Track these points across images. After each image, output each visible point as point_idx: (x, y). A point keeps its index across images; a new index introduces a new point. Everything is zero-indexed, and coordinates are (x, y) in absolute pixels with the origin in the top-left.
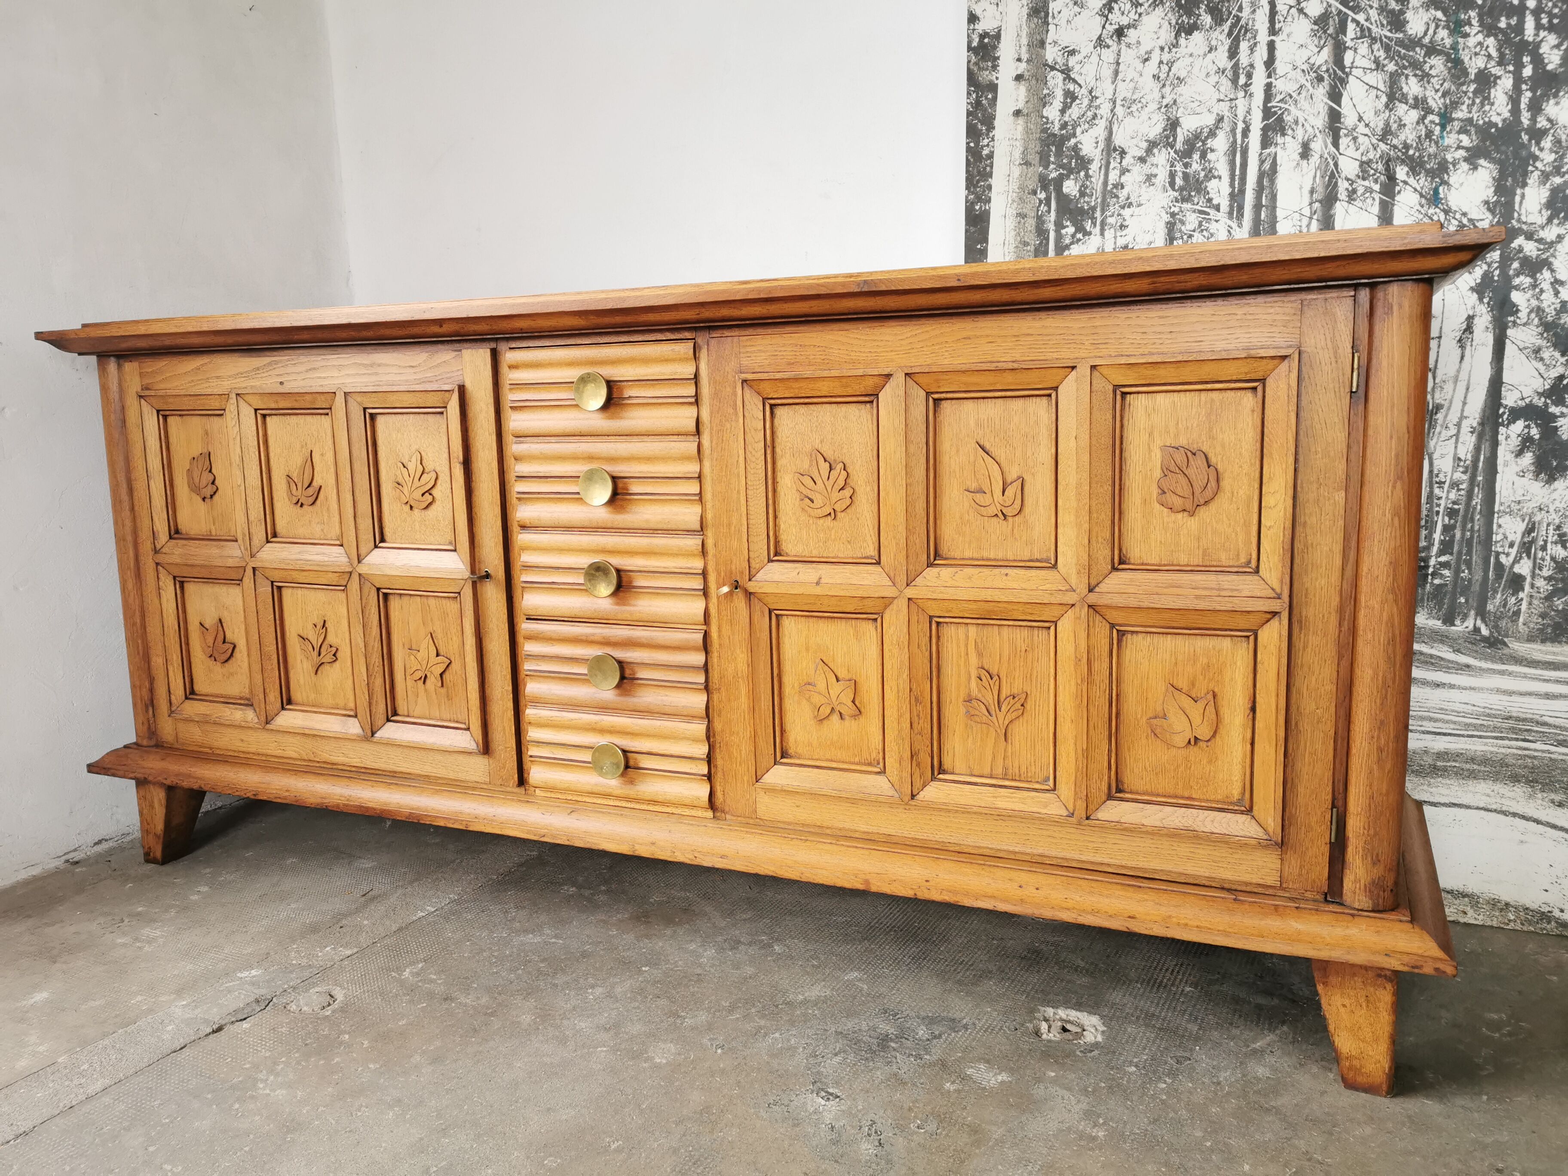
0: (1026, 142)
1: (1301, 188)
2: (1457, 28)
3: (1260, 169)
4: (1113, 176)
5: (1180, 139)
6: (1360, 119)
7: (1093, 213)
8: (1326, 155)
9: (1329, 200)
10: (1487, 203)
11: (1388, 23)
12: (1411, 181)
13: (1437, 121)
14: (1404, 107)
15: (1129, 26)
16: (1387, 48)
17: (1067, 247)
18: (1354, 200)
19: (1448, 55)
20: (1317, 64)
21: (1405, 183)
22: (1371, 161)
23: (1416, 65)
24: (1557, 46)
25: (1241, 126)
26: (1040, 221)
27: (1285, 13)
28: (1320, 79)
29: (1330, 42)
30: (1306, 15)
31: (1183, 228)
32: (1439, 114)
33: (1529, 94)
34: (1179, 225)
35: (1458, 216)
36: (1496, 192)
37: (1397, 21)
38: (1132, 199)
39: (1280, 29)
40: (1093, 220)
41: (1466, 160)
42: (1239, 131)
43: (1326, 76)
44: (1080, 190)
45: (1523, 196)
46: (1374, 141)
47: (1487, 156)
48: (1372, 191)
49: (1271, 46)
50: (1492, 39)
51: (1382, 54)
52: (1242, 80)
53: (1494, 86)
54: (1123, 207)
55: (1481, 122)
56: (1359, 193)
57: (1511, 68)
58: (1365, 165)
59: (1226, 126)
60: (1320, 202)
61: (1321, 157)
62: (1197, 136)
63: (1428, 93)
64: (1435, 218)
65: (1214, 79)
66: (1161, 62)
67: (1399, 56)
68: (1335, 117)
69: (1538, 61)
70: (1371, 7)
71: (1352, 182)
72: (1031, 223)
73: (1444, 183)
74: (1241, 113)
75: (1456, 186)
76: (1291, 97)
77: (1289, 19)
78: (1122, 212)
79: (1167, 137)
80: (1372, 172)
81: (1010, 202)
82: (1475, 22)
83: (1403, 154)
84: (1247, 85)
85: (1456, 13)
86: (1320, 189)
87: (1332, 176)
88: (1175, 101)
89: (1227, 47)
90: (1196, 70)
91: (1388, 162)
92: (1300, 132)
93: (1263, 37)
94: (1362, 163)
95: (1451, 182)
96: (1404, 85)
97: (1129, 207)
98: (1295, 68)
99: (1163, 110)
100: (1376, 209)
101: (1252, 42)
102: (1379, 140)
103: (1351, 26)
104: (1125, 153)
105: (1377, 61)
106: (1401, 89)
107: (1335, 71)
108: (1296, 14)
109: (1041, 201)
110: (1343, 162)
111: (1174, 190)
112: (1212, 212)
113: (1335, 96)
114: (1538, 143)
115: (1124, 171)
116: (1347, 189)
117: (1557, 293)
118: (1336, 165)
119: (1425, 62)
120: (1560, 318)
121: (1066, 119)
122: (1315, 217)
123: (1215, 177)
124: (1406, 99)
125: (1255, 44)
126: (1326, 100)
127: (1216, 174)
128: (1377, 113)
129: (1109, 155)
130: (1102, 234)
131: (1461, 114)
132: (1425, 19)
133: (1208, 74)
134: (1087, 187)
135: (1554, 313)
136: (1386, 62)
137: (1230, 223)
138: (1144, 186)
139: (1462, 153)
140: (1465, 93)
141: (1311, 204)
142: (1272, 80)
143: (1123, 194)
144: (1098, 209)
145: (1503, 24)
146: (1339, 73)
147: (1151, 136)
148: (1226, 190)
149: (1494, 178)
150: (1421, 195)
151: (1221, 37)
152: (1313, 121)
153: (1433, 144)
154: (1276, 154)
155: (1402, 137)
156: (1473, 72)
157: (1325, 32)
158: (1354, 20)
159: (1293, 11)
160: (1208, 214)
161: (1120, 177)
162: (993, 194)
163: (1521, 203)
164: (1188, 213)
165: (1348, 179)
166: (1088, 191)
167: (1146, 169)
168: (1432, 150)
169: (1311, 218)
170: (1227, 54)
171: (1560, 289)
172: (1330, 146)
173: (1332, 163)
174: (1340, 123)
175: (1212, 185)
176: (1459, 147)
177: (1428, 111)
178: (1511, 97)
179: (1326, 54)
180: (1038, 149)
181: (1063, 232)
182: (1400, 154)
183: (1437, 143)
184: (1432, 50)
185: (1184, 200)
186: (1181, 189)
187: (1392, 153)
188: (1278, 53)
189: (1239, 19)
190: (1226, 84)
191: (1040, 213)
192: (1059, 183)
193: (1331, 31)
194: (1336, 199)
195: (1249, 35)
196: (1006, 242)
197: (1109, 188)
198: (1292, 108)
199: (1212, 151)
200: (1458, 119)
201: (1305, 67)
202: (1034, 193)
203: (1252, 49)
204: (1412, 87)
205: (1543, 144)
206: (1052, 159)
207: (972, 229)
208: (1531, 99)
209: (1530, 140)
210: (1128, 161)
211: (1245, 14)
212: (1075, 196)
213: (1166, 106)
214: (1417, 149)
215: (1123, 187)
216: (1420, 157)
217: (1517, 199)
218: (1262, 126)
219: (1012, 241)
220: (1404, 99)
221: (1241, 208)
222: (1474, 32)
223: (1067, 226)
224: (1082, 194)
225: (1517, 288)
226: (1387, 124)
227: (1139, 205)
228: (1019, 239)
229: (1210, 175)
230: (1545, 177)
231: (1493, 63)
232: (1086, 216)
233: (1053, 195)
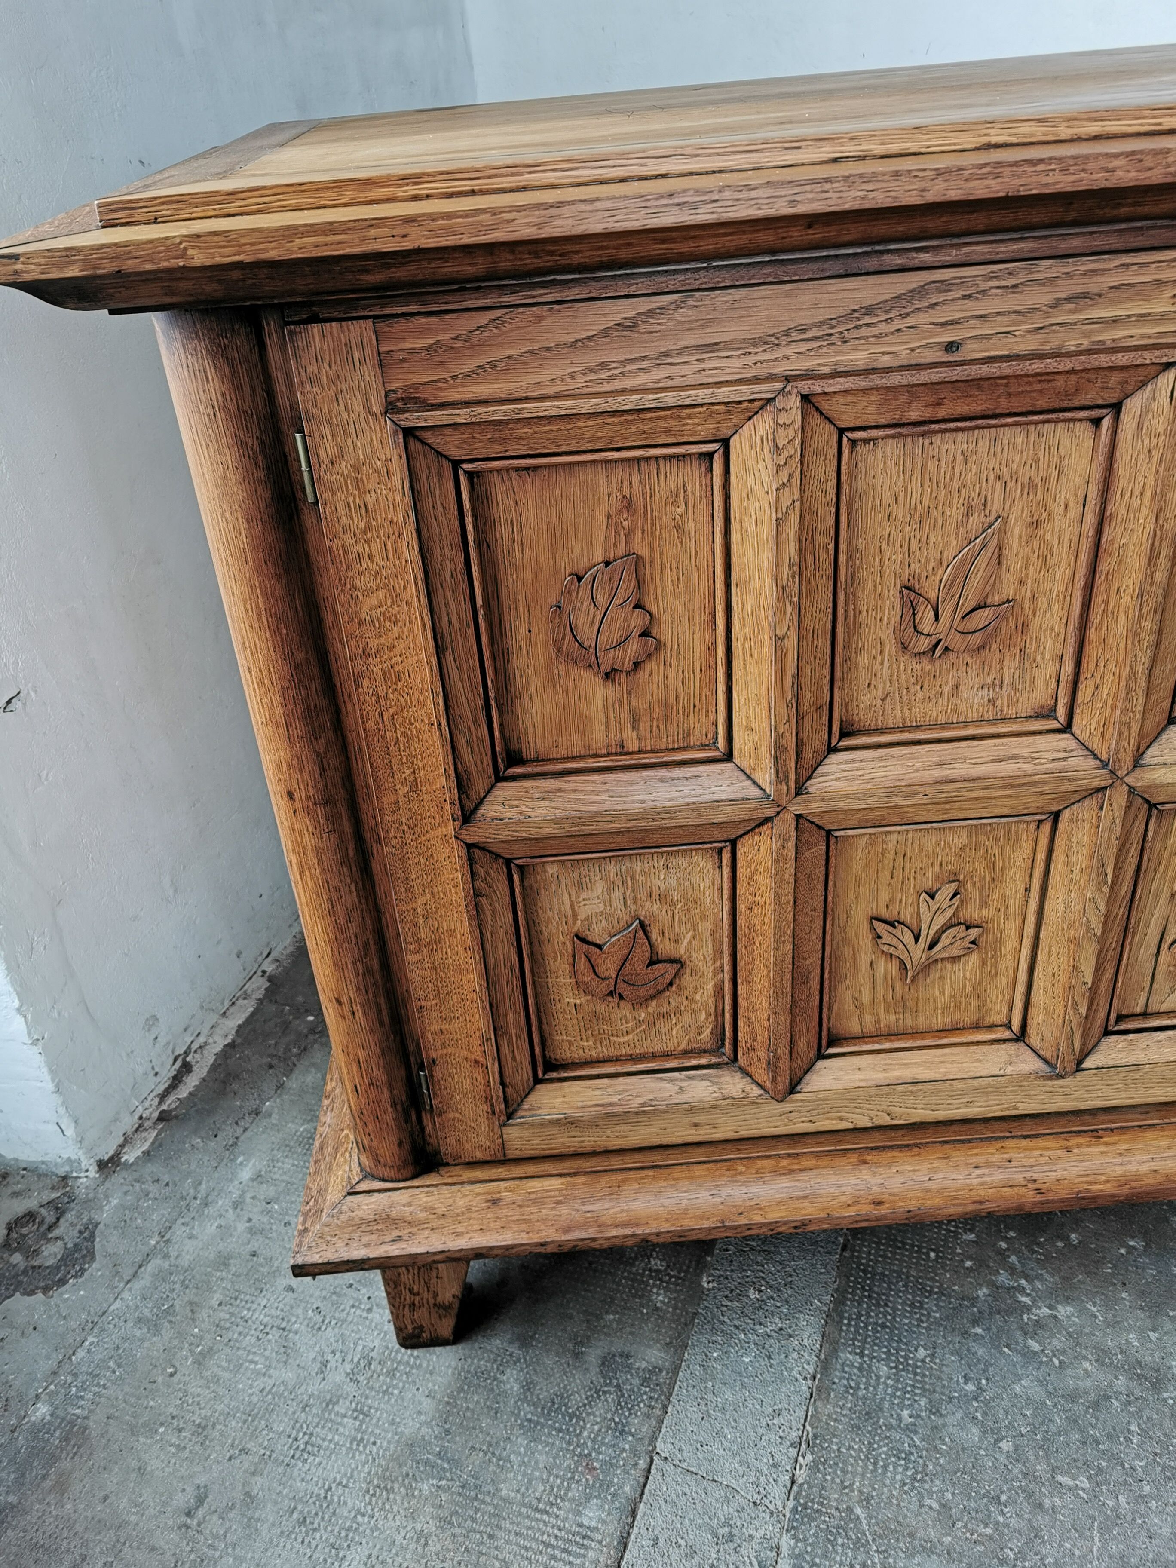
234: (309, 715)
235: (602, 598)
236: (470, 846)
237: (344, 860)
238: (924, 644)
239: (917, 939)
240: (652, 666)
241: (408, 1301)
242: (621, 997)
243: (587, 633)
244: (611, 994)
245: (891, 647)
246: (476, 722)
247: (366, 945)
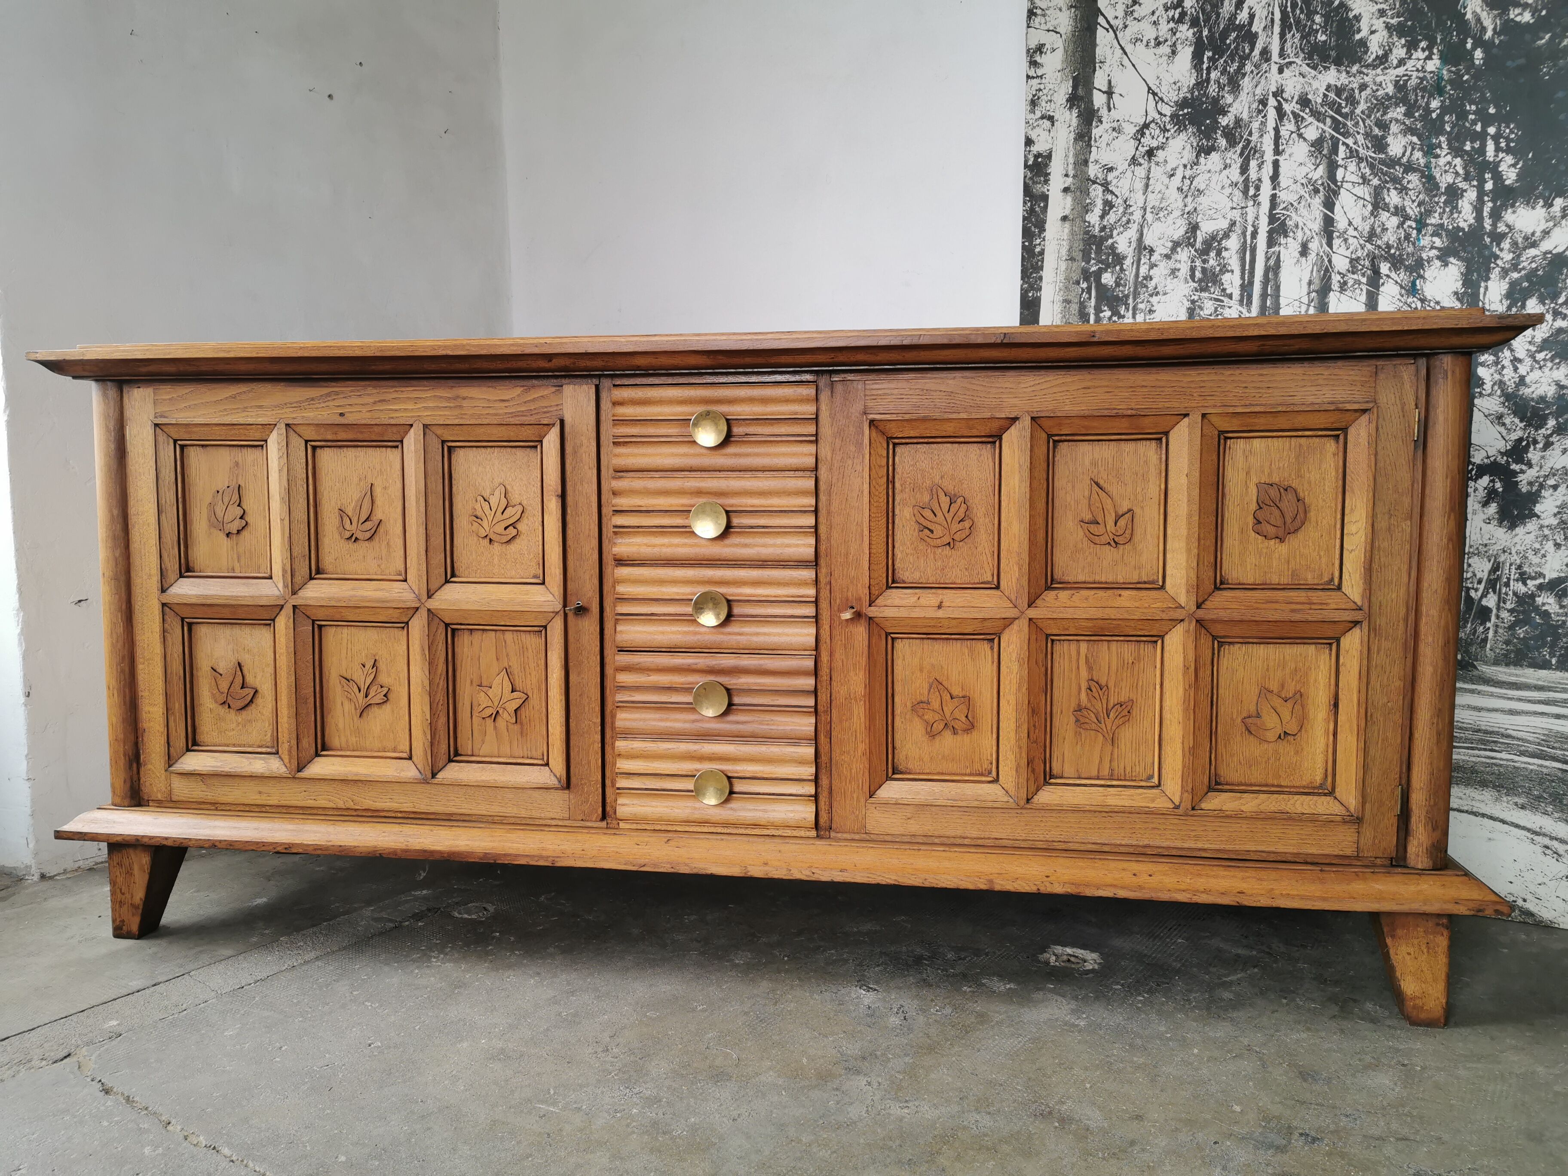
0: (1071, 242)
1: (1300, 280)
2: (1430, 151)
3: (1266, 265)
4: (1143, 270)
5: (1199, 239)
6: (1350, 224)
7: (1127, 300)
8: (1321, 254)
9: (1324, 290)
10: (1456, 293)
11: (1372, 146)
12: (1393, 275)
13: (1414, 226)
14: (1387, 214)
15: (1158, 148)
16: (1372, 166)
18: (1346, 290)
19: (1422, 172)
20: (1314, 179)
21: (1388, 276)
22: (1359, 258)
23: (1395, 180)
24: (1514, 165)
25: (1250, 229)
26: (1082, 306)
27: (1287, 137)
28: (1316, 191)
29: (1325, 161)
30: (1305, 139)
31: (1201, 313)
32: (1415, 221)
33: (1490, 204)
34: (1198, 311)
35: (1432, 304)
36: (1463, 285)
37: (1380, 145)
38: (1159, 289)
39: (1283, 150)
40: (1127, 305)
41: (1438, 258)
42: (1249, 233)
43: (1321, 188)
44: (1116, 281)
45: (1486, 288)
46: (1362, 242)
47: (1456, 255)
48: (1360, 283)
49: (1276, 164)
50: (1459, 159)
51: (1367, 171)
52: (1252, 192)
53: (1461, 198)
54: (1151, 295)
55: (1450, 227)
56: (1349, 285)
57: (1475, 183)
58: (1354, 261)
59: (1238, 229)
60: (1317, 292)
61: (1317, 255)
62: (1213, 237)
63: (1406, 203)
64: (1413, 306)
65: (1228, 191)
66: (1184, 177)
67: (1382, 173)
68: (1329, 222)
69: (1498, 177)
70: (1358, 133)
71: (1344, 276)
72: (1075, 307)
73: (1422, 277)
74: (1250, 218)
75: (1431, 279)
76: (1292, 205)
77: (1291, 142)
78: (1151, 299)
79: (1189, 238)
80: (1360, 267)
81: (1058, 290)
82: (1444, 145)
83: (1386, 252)
84: (1255, 196)
85: (1429, 137)
86: (1317, 281)
87: (1327, 270)
88: (1196, 209)
89: (1239, 165)
90: (1213, 184)
91: (1373, 259)
92: (1299, 234)
93: (1269, 157)
94: (1352, 261)
95: (1426, 276)
96: (1386, 197)
97: (1156, 295)
98: (1296, 182)
99: (1186, 216)
100: (1363, 298)
101: (1260, 160)
102: (1366, 241)
103: (1342, 148)
104: (1154, 251)
105: (1363, 177)
106: (1384, 199)
107: (1328, 184)
108: (1297, 139)
109: (1083, 290)
110: (1335, 259)
111: (1194, 281)
112: (1226, 300)
113: (1329, 204)
114: (1498, 245)
115: (1152, 266)
116: (1339, 281)
117: (1516, 369)
118: (1330, 261)
119: (1404, 178)
120: (1518, 390)
121: (1105, 223)
122: (1312, 304)
123: (1228, 271)
124: (1388, 208)
125: (1263, 162)
126: (1321, 208)
127: (1229, 268)
128: (1364, 219)
129: (1140, 253)
130: (1134, 315)
131: (1434, 220)
132: (1403, 143)
133: (1223, 187)
134: (1122, 279)
135: (1514, 386)
136: (1371, 177)
137: (1240, 308)
138: (1169, 278)
139: (1435, 252)
140: (1437, 203)
141: (1308, 294)
142: (1277, 191)
143: (1151, 285)
144: (1131, 297)
145: (1468, 147)
146: (1333, 186)
147: (1175, 238)
148: (1237, 282)
149: (1462, 273)
150: (1401, 287)
151: (1234, 157)
152: (1310, 225)
153: (1411, 245)
154: (1279, 252)
155: (1385, 239)
156: (1443, 186)
157: (1320, 153)
158: (1344, 143)
159: (1294, 135)
160: (1223, 301)
161: (1149, 271)
162: (1044, 284)
163: (1485, 294)
164: (1206, 301)
165: (1340, 273)
166: (1122, 282)
167: (1171, 264)
168: (1410, 249)
169: (1309, 305)
170: (1239, 171)
171: (1519, 365)
172: (1325, 245)
173: (1326, 260)
174: (1333, 226)
175: (1226, 278)
176: (1432, 248)
177: (1407, 218)
178: (1475, 207)
179: (1321, 171)
180: (1081, 247)
181: (1102, 315)
182: (1383, 253)
183: (1414, 244)
184: (1409, 168)
185: (1202, 290)
186: (1200, 281)
187: (1377, 252)
188: (1281, 170)
189: (1249, 142)
190: (1238, 195)
191: (1082, 299)
192: (1098, 274)
193: (1325, 152)
194: (1330, 290)
195: (1257, 155)
197: (1140, 280)
198: (1293, 215)
199: (1226, 249)
200: (1432, 225)
201: (1304, 181)
202: (1078, 283)
203: (1260, 167)
204: (1393, 198)
205: (1502, 245)
206: (1093, 256)
207: (1026, 312)
208: (1492, 209)
209: (1491, 242)
210: (1156, 257)
211: (1254, 138)
212: (1111, 286)
213: (1188, 213)
214: (1398, 249)
215: (1151, 279)
216: (1401, 255)
217: (1482, 290)
218: (1268, 229)
220: (1386, 208)
221: (1250, 297)
222: (1443, 154)
223: (1105, 310)
224: (1118, 284)
225: (1482, 364)
226: (1372, 228)
227: (1165, 294)
229: (1224, 269)
230: (1505, 272)
231: (1460, 179)
232: (1120, 302)
233: (1093, 285)
234: (114, 538)
235: (226, 500)
236: (164, 605)
237: (120, 610)
238: (348, 534)
239: (360, 691)
240: (245, 533)
241: (119, 900)
242: (229, 707)
243: (220, 514)
244: (224, 703)
245: (337, 536)
246: (173, 548)
247: (123, 657)
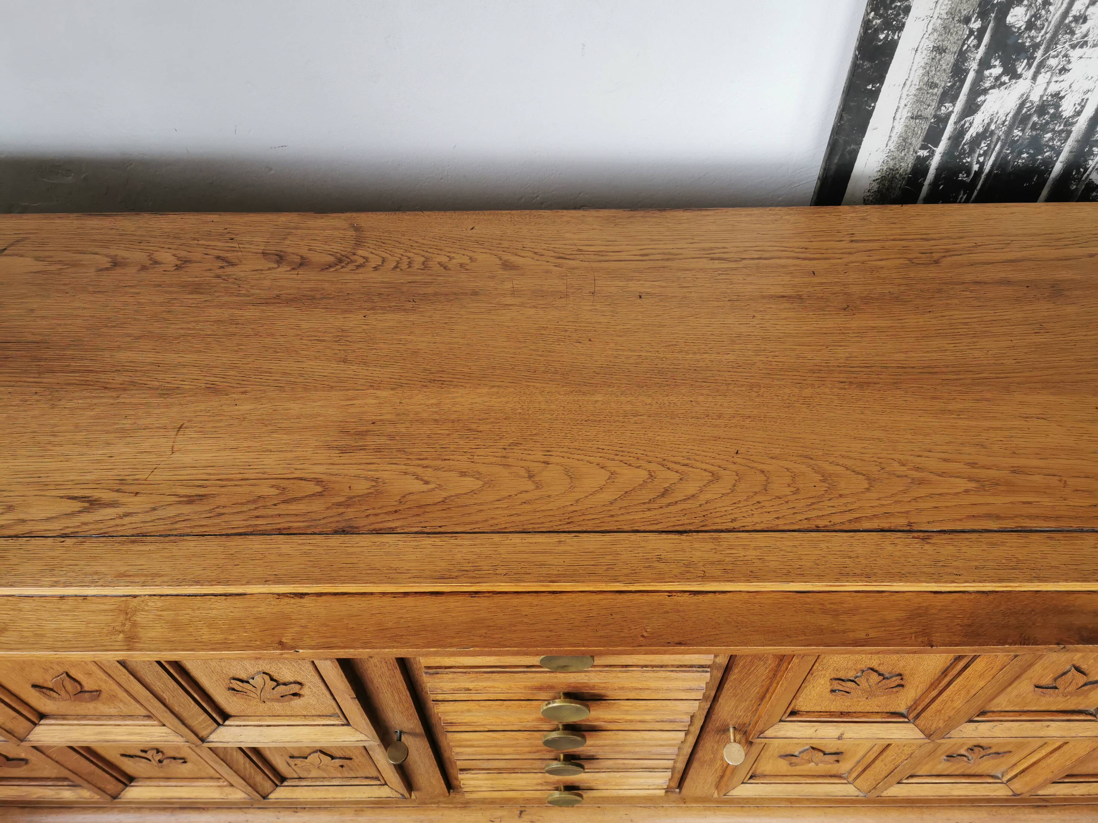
7: (1034, 51)
17: (985, 91)
26: (962, 56)
38: (1090, 37)
40: (1031, 58)
44: (1028, 21)
54: (1073, 47)
72: (949, 59)
78: (1070, 52)
81: (930, 30)
97: (1082, 47)
109: (971, 32)
130: (1034, 78)
134: (1040, 18)
143: (1081, 30)
144: (1042, 48)
161: (1087, 7)
162: (910, 21)
166: (1038, 23)
181: (987, 73)
191: (966, 47)
192: (1004, 9)
196: (908, 83)
197: (1067, 21)
202: (967, 20)
212: (1019, 28)
215: (1085, 22)
219: (916, 81)
223: (995, 66)
224: (1030, 25)
228: (926, 79)
232: (1023, 55)
233: (991, 25)
